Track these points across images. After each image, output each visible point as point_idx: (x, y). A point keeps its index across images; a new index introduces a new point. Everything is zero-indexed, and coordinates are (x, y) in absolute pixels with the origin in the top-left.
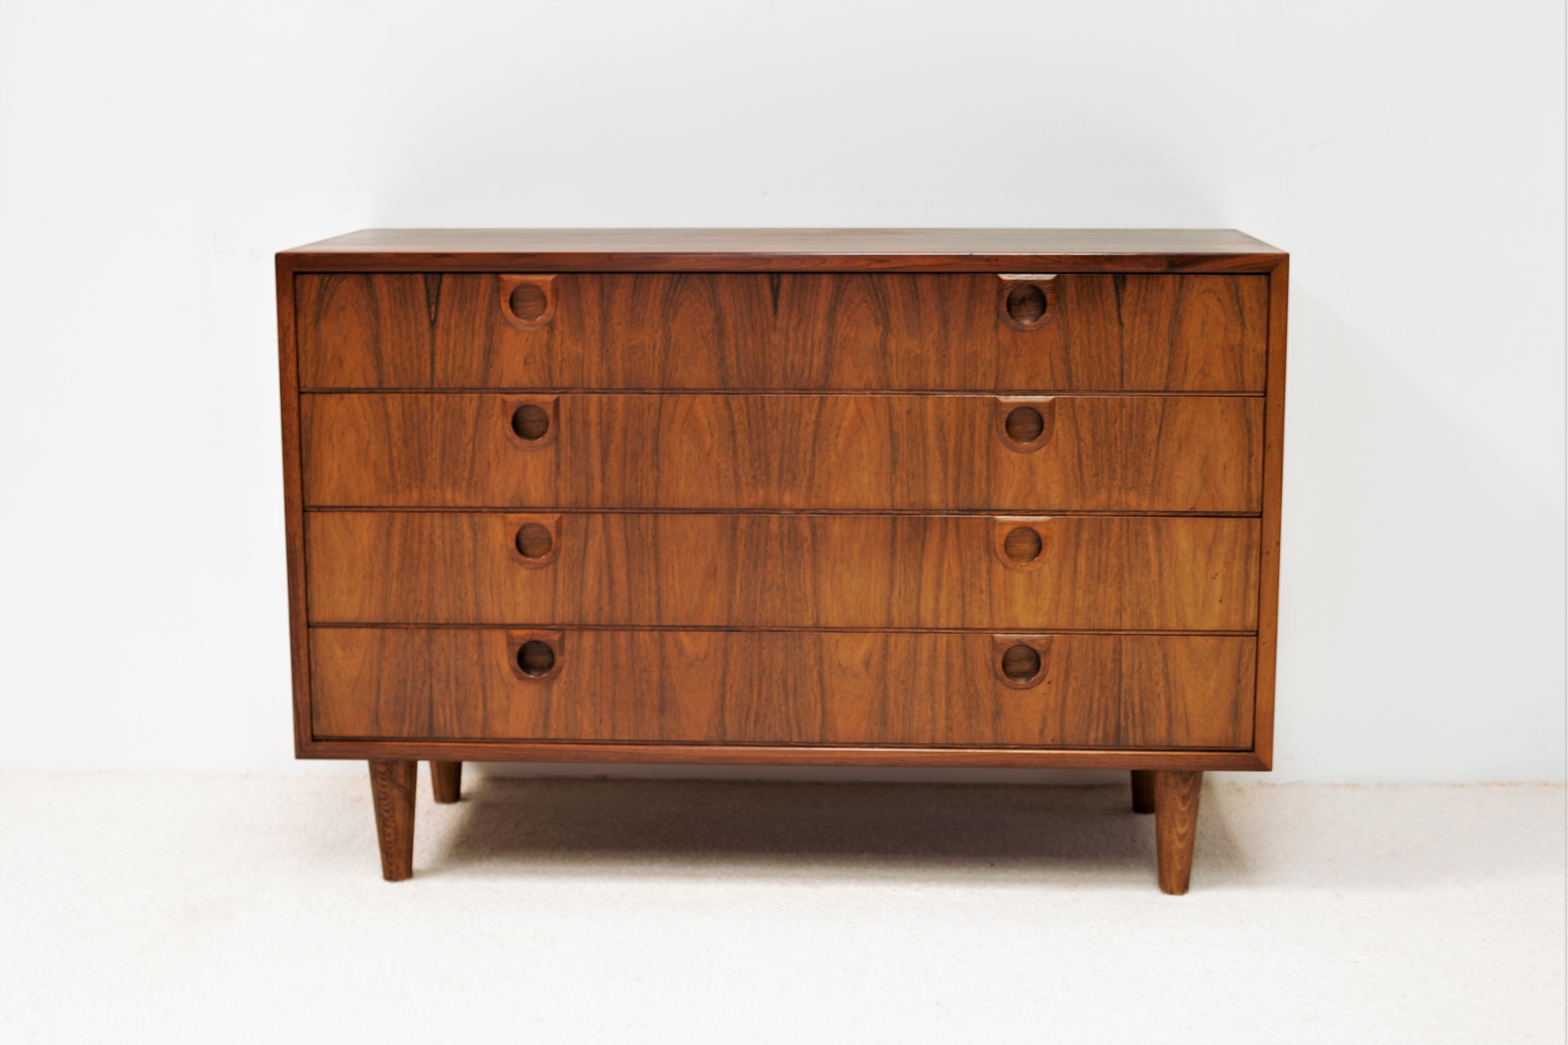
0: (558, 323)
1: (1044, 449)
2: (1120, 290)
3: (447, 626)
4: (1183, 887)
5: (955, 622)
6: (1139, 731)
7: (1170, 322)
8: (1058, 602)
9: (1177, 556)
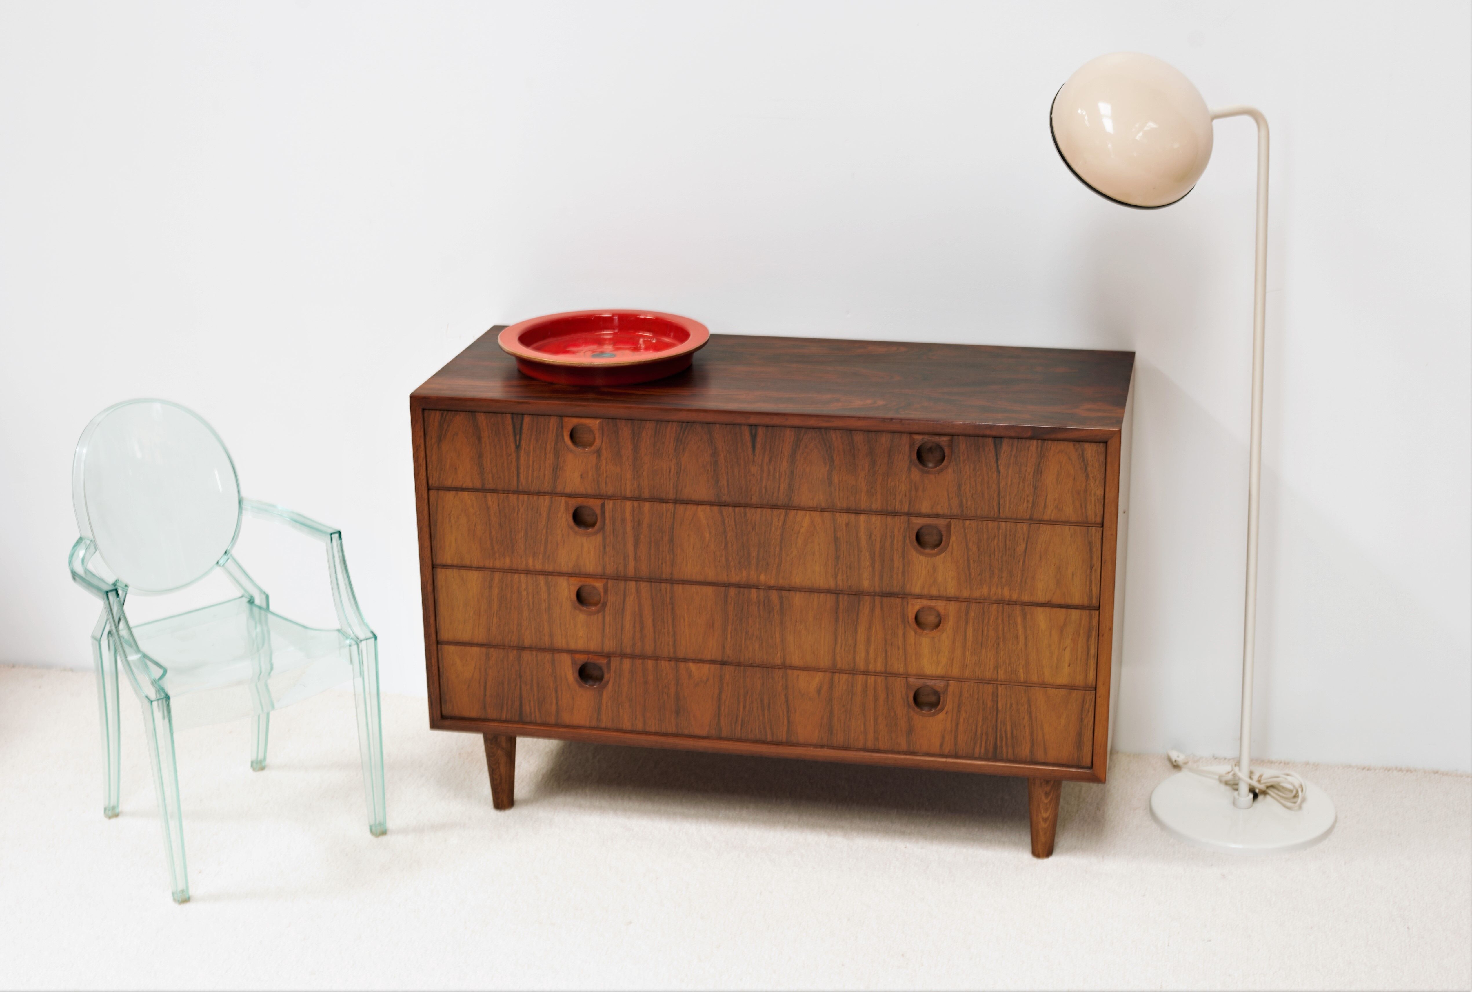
0: (603, 451)
1: (943, 555)
2: (998, 448)
3: (531, 648)
4: (1050, 854)
5: (880, 667)
6: (1010, 750)
7: (1034, 472)
8: (953, 660)
9: (1038, 633)
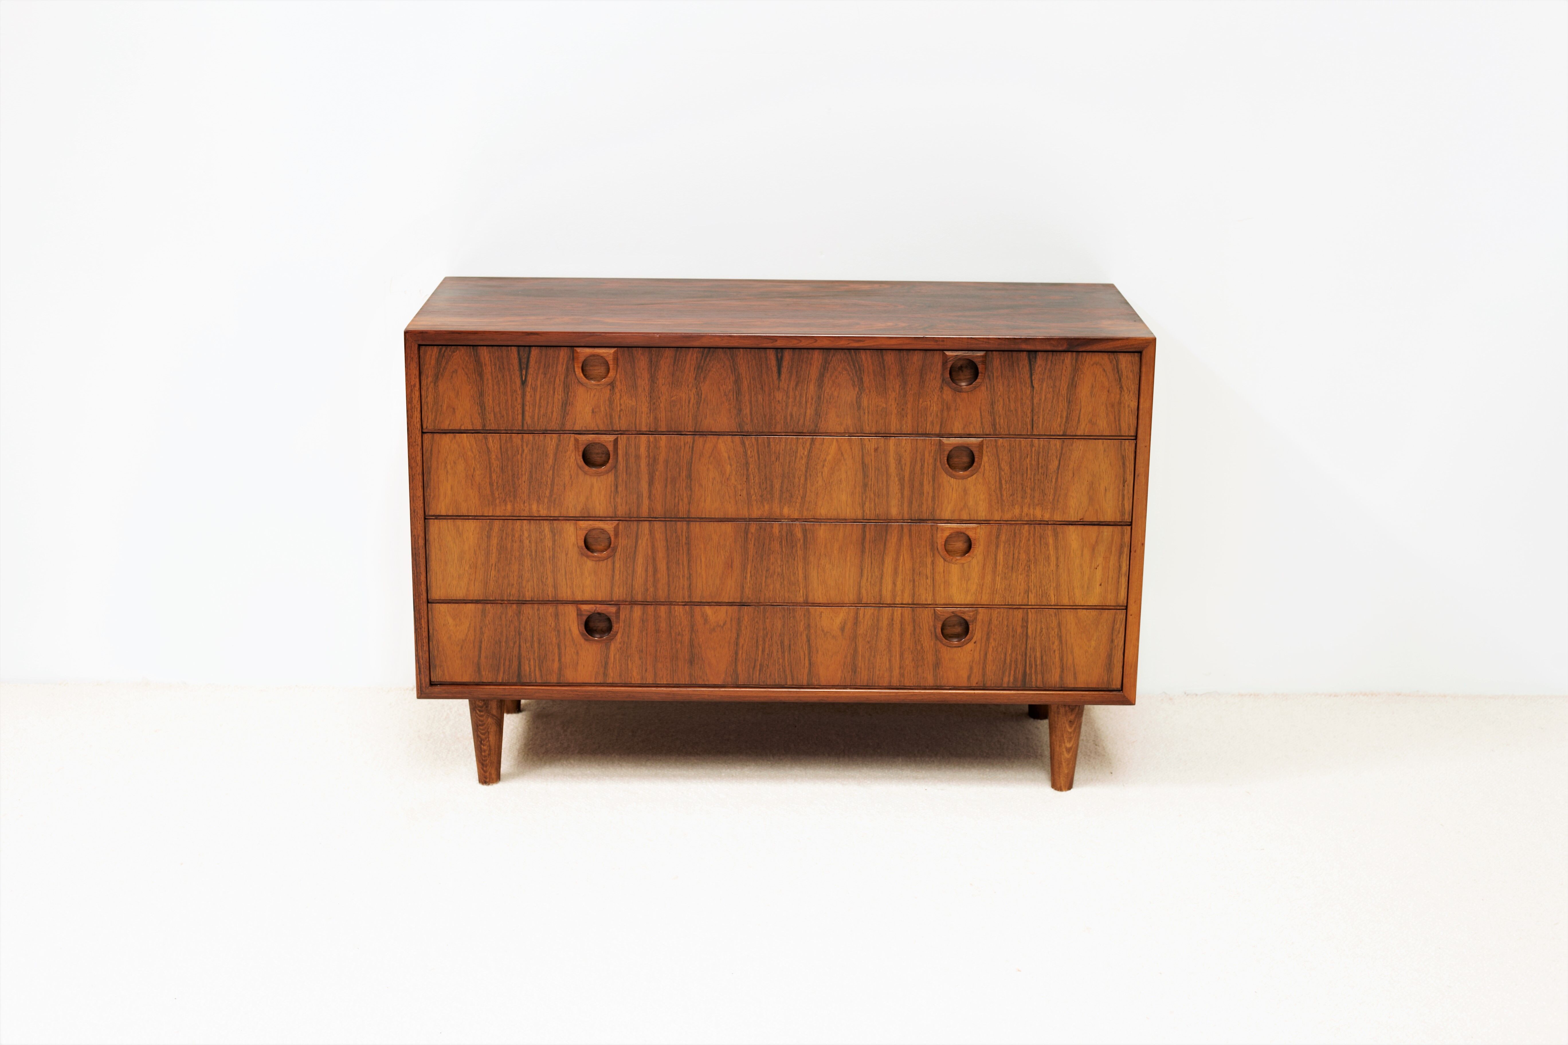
0: (618, 383)
1: (975, 476)
2: (1032, 363)
3: (532, 602)
4: (1070, 787)
5: (907, 599)
6: (1039, 676)
7: (1068, 386)
8: (983, 585)
9: (1070, 552)
